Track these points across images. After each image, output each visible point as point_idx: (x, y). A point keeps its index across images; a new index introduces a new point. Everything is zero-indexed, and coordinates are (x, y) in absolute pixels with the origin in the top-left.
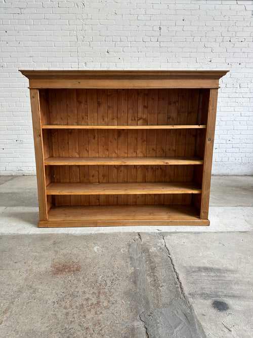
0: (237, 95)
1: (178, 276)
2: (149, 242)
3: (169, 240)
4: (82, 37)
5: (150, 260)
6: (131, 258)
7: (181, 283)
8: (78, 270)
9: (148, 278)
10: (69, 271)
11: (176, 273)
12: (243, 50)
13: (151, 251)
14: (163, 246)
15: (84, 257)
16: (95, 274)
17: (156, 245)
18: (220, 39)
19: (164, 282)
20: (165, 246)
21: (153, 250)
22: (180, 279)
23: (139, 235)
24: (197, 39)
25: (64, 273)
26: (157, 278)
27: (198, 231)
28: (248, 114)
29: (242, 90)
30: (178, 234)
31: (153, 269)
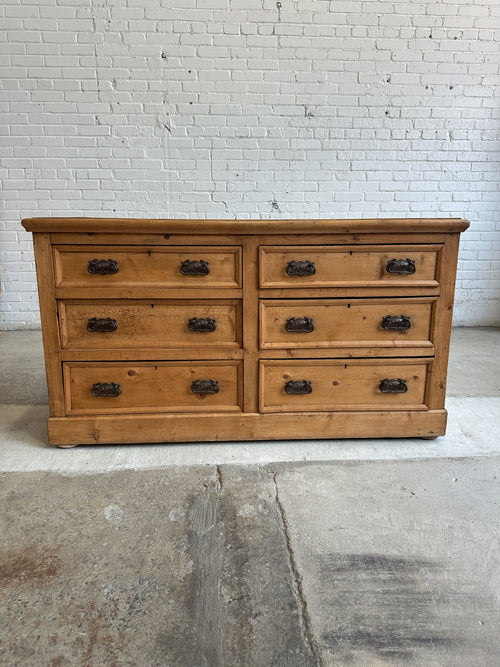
0: (444, 156)
1: (299, 584)
2: (238, 490)
3: (286, 482)
4: (105, 21)
5: (236, 539)
6: (190, 535)
7: (305, 603)
8: (52, 572)
9: (224, 590)
10: (30, 577)
11: (297, 574)
12: (457, 58)
13: (241, 513)
14: (272, 501)
15: (75, 534)
16: (93, 583)
17: (256, 497)
18: (409, 32)
19: (263, 602)
20: (277, 498)
21: (246, 510)
22: (304, 592)
23: (219, 471)
24: (360, 30)
25: (15, 581)
26: (248, 589)
27: (356, 458)
28: (467, 196)
29: (456, 145)
30: (310, 468)
31: (240, 563)
